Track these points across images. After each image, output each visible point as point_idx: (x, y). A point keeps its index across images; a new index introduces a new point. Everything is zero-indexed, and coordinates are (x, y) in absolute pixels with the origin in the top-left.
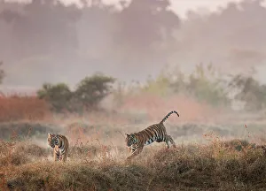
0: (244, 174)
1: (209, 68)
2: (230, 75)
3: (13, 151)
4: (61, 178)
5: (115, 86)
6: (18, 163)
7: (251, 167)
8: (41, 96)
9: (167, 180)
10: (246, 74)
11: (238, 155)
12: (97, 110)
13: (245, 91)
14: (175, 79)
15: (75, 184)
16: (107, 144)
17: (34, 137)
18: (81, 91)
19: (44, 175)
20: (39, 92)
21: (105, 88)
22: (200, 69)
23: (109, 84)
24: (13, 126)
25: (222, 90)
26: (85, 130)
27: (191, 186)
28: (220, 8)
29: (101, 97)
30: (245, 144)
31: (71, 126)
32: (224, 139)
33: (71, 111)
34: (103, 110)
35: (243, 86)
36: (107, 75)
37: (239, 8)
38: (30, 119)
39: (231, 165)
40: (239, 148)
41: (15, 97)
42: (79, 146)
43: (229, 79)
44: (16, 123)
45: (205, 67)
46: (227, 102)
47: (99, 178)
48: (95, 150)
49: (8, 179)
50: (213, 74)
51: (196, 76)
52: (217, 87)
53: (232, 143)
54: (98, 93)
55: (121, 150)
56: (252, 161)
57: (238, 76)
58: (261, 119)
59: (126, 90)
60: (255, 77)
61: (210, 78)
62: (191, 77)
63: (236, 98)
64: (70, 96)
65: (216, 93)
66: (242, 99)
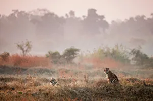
0: (135, 93)
1: (121, 46)
2: (130, 49)
3: (35, 80)
4: (55, 92)
5: (80, 53)
6: (37, 86)
7: (138, 90)
8: (48, 57)
9: (102, 94)
10: (137, 49)
11: (133, 84)
12: (71, 63)
13: (136, 56)
14: (106, 50)
15: (61, 95)
16: (75, 78)
17: (44, 74)
18: (65, 55)
19: (48, 91)
20: (47, 55)
21: (75, 54)
22: (117, 46)
23: (77, 52)
24: (35, 69)
25: (126, 56)
26: (67, 72)
27: (112, 97)
28: (126, 20)
29: (74, 57)
30: (136, 79)
31: (60, 70)
32: (127, 77)
33: (60, 63)
34: (74, 63)
35: (135, 54)
36: (76, 48)
37: (135, 20)
38: (42, 66)
39: (129, 89)
40: (133, 81)
41: (36, 57)
42: (63, 78)
43: (129, 51)
44: (36, 68)
45: (119, 46)
46: (129, 61)
47: (72, 93)
48: (70, 81)
49: (32, 92)
50: (122, 49)
51: (115, 49)
52: (124, 54)
53: (130, 79)
54: (72, 56)
55: (81, 81)
56: (138, 87)
57: (134, 50)
58: (143, 69)
59: (84, 55)
60: (141, 50)
61: (121, 50)
62: (113, 49)
63: (132, 59)
64: (60, 57)
65: (124, 57)
66: (135, 60)
